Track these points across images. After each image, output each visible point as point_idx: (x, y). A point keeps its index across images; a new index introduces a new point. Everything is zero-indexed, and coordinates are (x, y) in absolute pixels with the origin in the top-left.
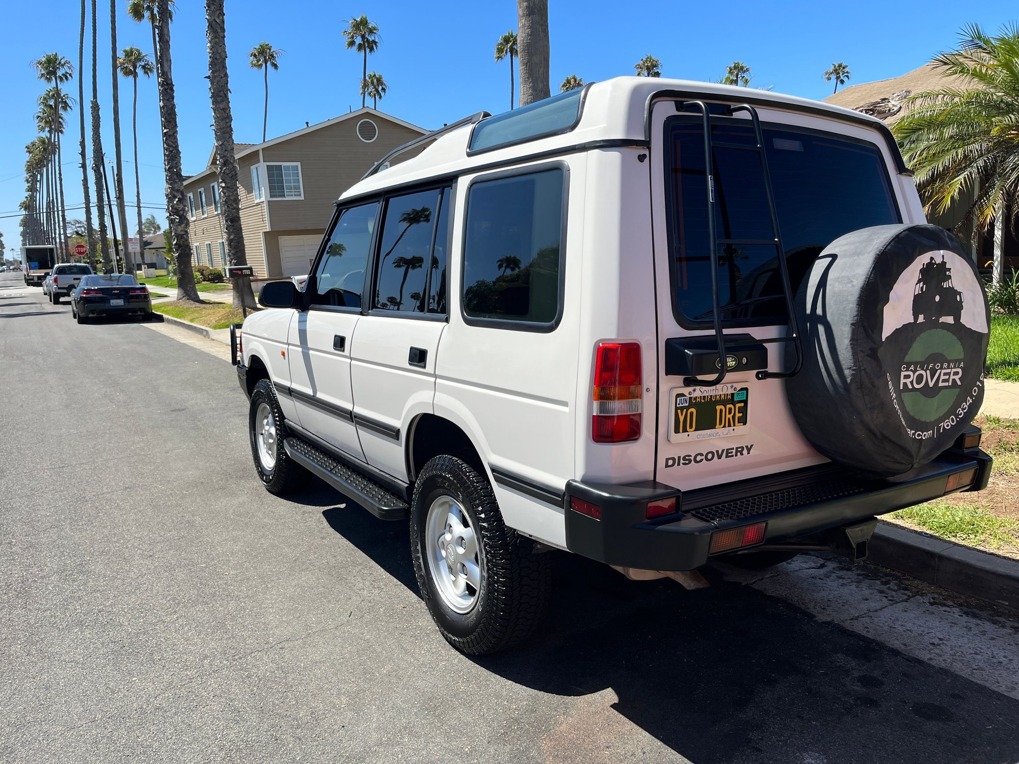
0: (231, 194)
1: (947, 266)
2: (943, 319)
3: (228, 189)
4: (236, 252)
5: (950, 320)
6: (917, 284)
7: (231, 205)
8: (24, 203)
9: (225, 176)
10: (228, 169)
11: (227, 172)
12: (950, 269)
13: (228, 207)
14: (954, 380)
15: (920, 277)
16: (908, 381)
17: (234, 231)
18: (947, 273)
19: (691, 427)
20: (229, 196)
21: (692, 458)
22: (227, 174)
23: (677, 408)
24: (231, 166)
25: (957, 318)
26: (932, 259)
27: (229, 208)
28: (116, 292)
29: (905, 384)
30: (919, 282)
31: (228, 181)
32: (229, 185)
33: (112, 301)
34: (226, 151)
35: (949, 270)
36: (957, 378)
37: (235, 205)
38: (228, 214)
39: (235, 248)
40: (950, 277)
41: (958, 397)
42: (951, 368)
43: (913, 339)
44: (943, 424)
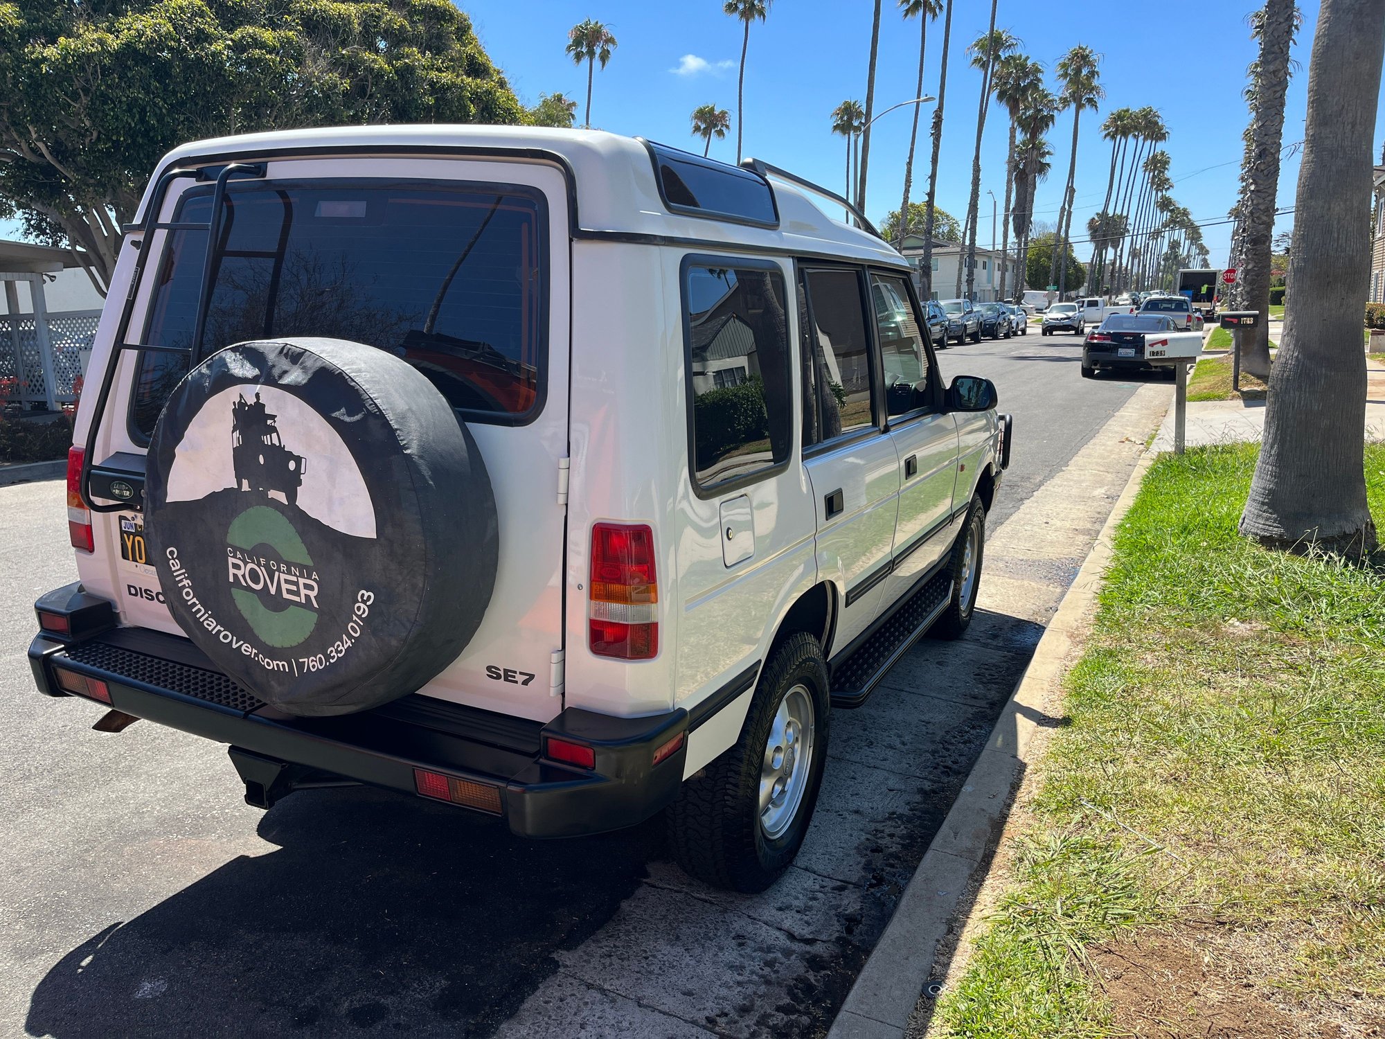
0: (1261, 201)
1: (267, 411)
2: (272, 494)
3: (1259, 194)
4: (1252, 289)
5: (281, 497)
6: (233, 433)
7: (1258, 218)
8: (1235, 209)
9: (1258, 173)
10: (1264, 163)
11: (1262, 167)
12: (276, 416)
13: (1253, 220)
14: (307, 597)
15: (235, 422)
16: (240, 573)
17: (1255, 257)
18: (269, 422)
19: (140, 557)
20: (1258, 205)
21: (154, 595)
22: (1262, 171)
23: (122, 532)
24: (1269, 159)
25: (292, 496)
26: (241, 397)
27: (1255, 222)
28: (1128, 338)
29: (235, 576)
30: (234, 428)
31: (1260, 182)
32: (1262, 187)
33: (1120, 350)
34: (1266, 135)
35: (273, 417)
36: (313, 594)
37: (1264, 218)
38: (1251, 232)
39: (1250, 284)
40: (274, 430)
41: (319, 627)
42: (295, 575)
43: (235, 513)
44: (306, 660)
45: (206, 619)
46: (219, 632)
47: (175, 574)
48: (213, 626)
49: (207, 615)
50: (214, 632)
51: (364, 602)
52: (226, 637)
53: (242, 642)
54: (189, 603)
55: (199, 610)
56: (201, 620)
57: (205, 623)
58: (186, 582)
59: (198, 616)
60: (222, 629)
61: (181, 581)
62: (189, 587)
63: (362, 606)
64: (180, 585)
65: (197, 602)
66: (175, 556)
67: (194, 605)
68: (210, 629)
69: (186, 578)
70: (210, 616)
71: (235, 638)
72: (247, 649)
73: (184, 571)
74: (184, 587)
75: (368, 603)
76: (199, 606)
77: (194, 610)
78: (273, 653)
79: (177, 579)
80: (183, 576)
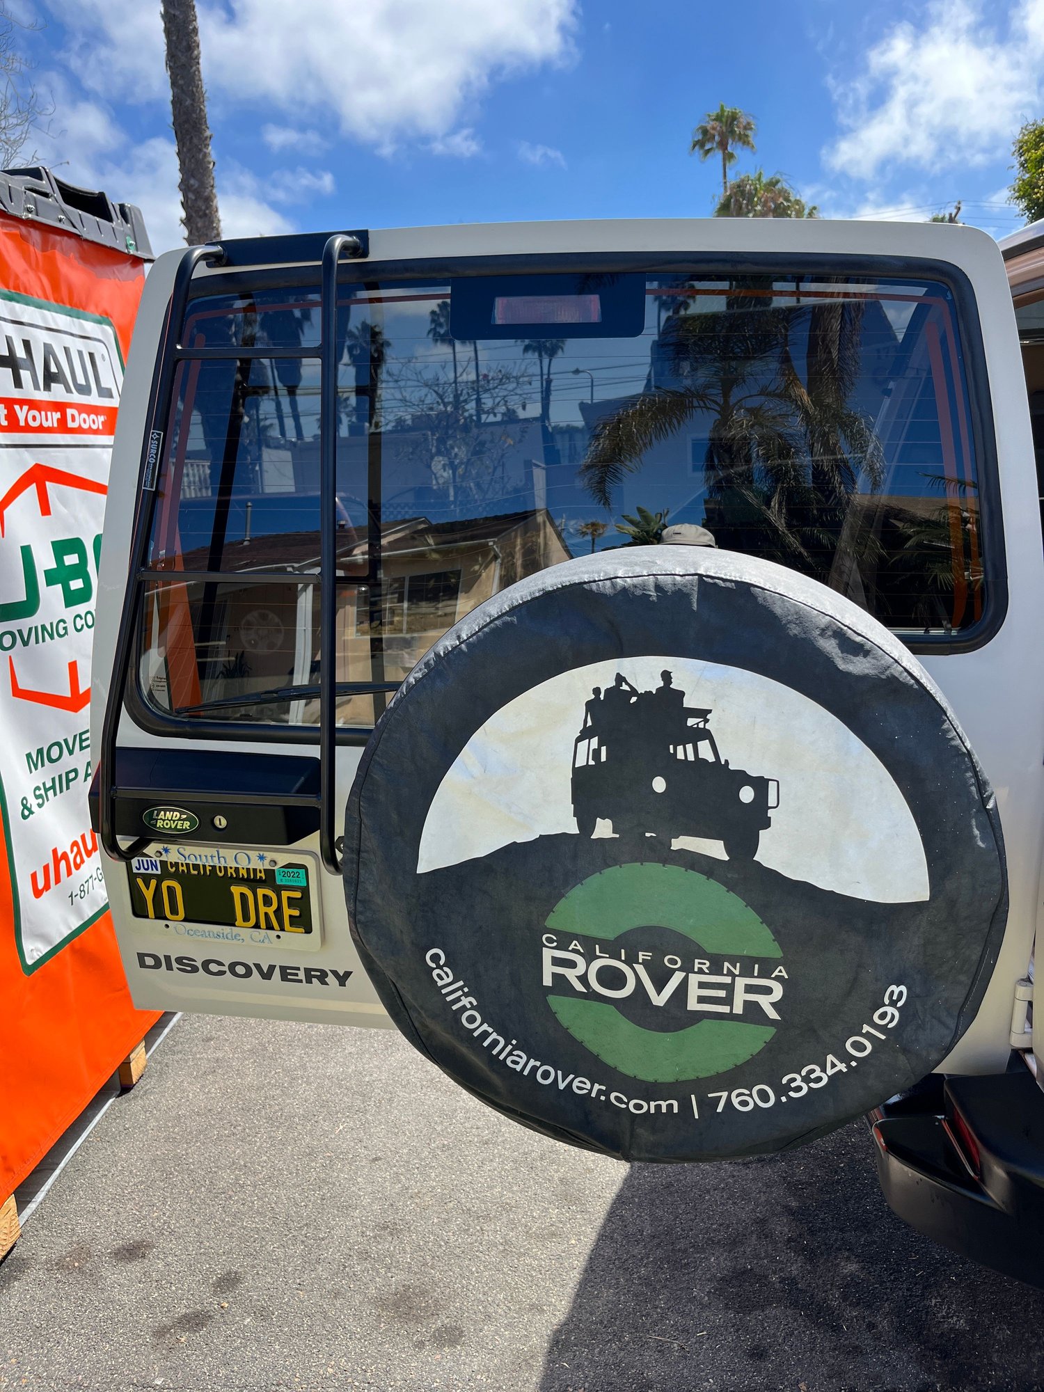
1: (688, 703)
2: (685, 843)
5: (712, 848)
6: (578, 740)
12: (710, 711)
14: (751, 1004)
15: (589, 723)
16: (572, 974)
18: (692, 722)
19: (174, 911)
21: (199, 964)
23: (133, 875)
25: (744, 847)
26: (620, 679)
29: (557, 977)
30: (585, 734)
35: (703, 714)
36: (767, 1000)
40: (706, 735)
41: (771, 1048)
42: (730, 973)
43: (573, 878)
44: (725, 1094)
45: (510, 1054)
46: (535, 1069)
47: (444, 991)
48: (522, 1062)
49: (510, 1047)
50: (526, 1073)
51: (893, 1003)
52: (546, 1075)
53: (572, 1076)
54: (476, 1034)
55: (496, 1043)
56: (501, 1057)
57: (509, 1062)
58: (465, 1001)
59: (495, 1052)
60: (538, 1064)
61: (458, 1000)
62: (473, 1008)
63: (890, 1010)
64: (454, 1008)
65: (490, 1030)
66: (442, 962)
67: (485, 1035)
68: (518, 1068)
69: (466, 995)
70: (515, 1048)
71: (560, 1073)
72: (581, 1085)
73: (461, 983)
74: (464, 1009)
75: (900, 1004)
76: (494, 1036)
77: (485, 1044)
78: (650, 1091)
79: (449, 999)
80: (460, 993)
